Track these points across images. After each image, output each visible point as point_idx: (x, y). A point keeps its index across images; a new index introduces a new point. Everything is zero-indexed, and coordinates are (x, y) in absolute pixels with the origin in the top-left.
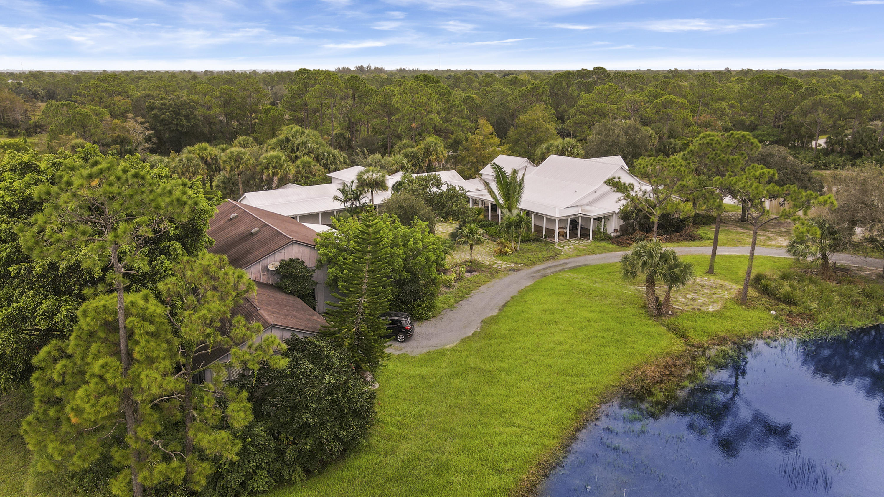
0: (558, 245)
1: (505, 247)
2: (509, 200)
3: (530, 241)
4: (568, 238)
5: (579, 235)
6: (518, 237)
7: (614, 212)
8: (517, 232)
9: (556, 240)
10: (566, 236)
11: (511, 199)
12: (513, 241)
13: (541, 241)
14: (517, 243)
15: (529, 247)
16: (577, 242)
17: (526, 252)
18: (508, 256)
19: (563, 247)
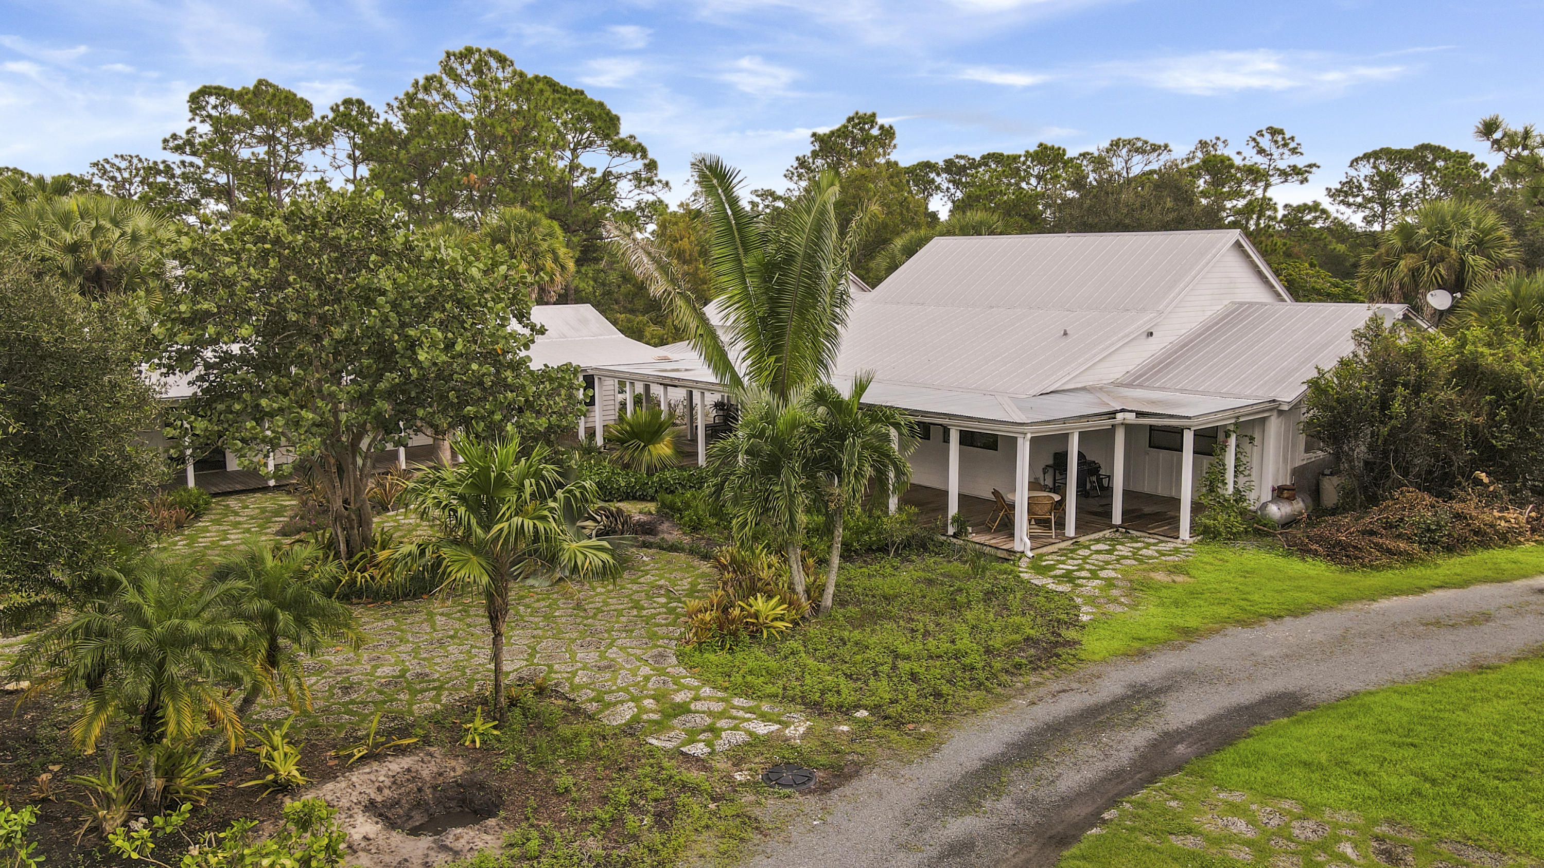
0: (1038, 568)
1: (753, 591)
2: (775, 349)
3: (884, 549)
4: (1070, 530)
5: (1117, 519)
6: (827, 530)
7: (1274, 407)
8: (819, 503)
9: (1022, 541)
10: (1061, 525)
11: (788, 341)
12: (795, 555)
13: (939, 549)
14: (823, 562)
15: (883, 585)
16: (1123, 550)
17: (871, 618)
18: (771, 645)
19: (1068, 577)
